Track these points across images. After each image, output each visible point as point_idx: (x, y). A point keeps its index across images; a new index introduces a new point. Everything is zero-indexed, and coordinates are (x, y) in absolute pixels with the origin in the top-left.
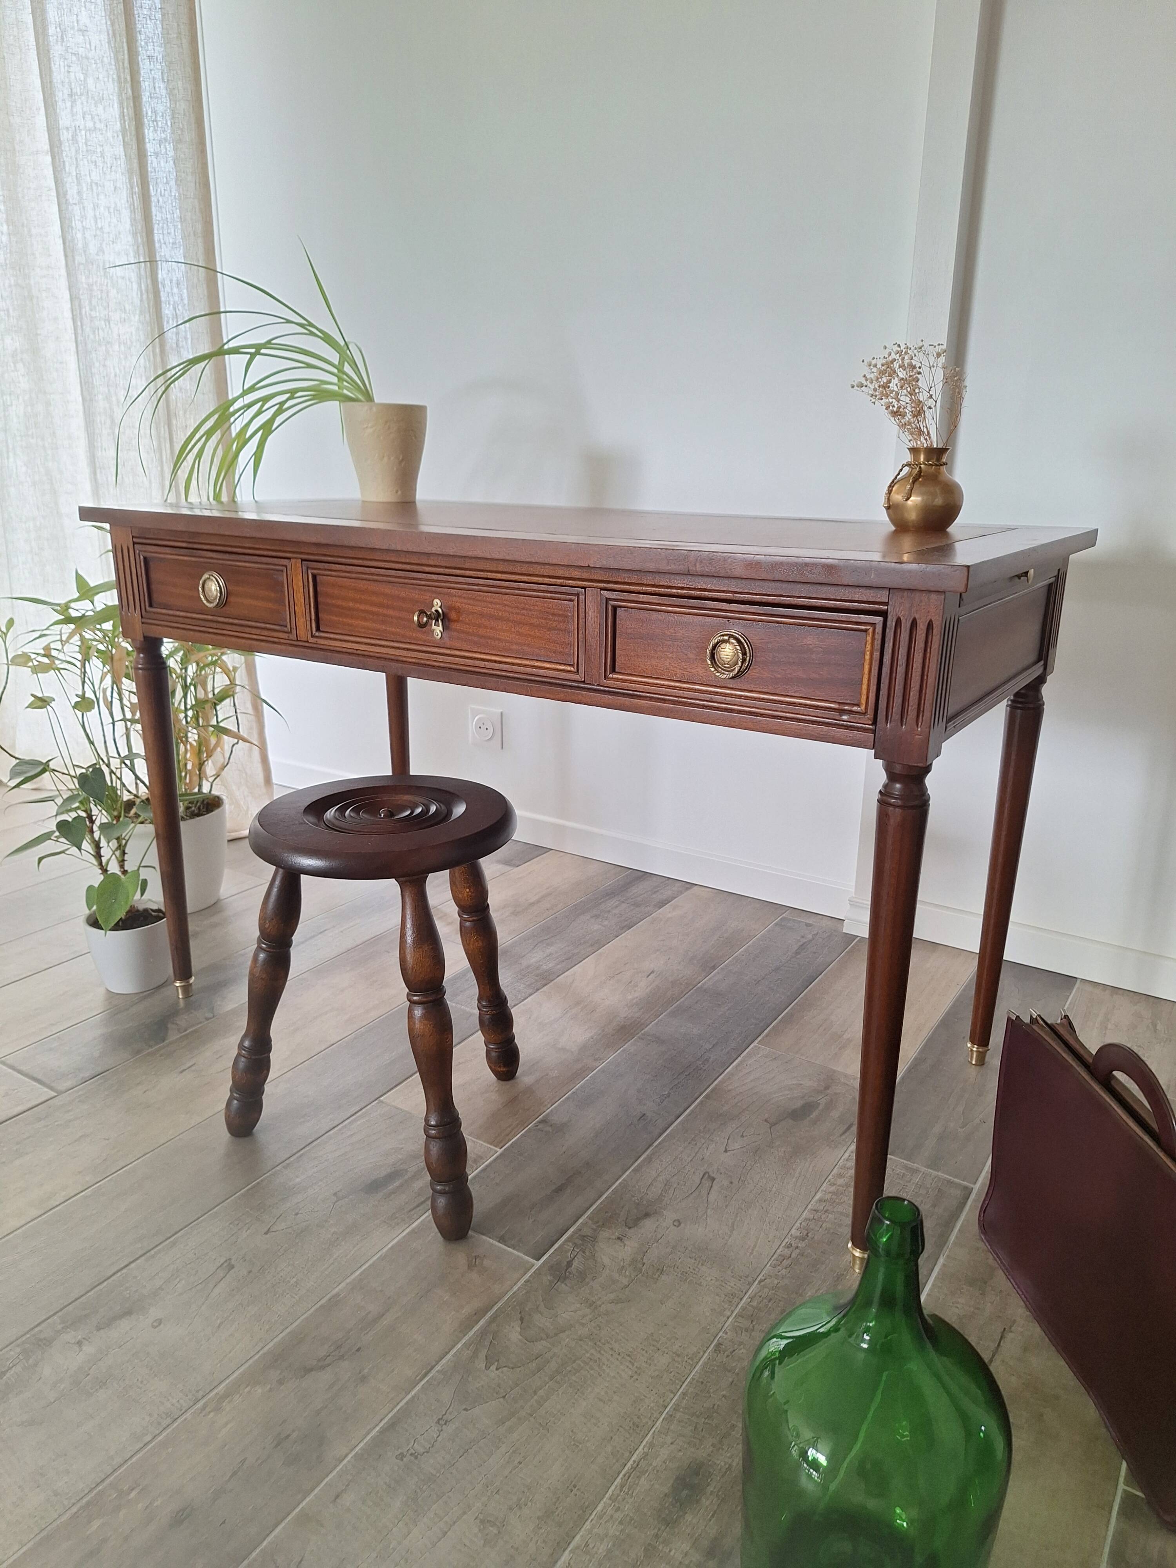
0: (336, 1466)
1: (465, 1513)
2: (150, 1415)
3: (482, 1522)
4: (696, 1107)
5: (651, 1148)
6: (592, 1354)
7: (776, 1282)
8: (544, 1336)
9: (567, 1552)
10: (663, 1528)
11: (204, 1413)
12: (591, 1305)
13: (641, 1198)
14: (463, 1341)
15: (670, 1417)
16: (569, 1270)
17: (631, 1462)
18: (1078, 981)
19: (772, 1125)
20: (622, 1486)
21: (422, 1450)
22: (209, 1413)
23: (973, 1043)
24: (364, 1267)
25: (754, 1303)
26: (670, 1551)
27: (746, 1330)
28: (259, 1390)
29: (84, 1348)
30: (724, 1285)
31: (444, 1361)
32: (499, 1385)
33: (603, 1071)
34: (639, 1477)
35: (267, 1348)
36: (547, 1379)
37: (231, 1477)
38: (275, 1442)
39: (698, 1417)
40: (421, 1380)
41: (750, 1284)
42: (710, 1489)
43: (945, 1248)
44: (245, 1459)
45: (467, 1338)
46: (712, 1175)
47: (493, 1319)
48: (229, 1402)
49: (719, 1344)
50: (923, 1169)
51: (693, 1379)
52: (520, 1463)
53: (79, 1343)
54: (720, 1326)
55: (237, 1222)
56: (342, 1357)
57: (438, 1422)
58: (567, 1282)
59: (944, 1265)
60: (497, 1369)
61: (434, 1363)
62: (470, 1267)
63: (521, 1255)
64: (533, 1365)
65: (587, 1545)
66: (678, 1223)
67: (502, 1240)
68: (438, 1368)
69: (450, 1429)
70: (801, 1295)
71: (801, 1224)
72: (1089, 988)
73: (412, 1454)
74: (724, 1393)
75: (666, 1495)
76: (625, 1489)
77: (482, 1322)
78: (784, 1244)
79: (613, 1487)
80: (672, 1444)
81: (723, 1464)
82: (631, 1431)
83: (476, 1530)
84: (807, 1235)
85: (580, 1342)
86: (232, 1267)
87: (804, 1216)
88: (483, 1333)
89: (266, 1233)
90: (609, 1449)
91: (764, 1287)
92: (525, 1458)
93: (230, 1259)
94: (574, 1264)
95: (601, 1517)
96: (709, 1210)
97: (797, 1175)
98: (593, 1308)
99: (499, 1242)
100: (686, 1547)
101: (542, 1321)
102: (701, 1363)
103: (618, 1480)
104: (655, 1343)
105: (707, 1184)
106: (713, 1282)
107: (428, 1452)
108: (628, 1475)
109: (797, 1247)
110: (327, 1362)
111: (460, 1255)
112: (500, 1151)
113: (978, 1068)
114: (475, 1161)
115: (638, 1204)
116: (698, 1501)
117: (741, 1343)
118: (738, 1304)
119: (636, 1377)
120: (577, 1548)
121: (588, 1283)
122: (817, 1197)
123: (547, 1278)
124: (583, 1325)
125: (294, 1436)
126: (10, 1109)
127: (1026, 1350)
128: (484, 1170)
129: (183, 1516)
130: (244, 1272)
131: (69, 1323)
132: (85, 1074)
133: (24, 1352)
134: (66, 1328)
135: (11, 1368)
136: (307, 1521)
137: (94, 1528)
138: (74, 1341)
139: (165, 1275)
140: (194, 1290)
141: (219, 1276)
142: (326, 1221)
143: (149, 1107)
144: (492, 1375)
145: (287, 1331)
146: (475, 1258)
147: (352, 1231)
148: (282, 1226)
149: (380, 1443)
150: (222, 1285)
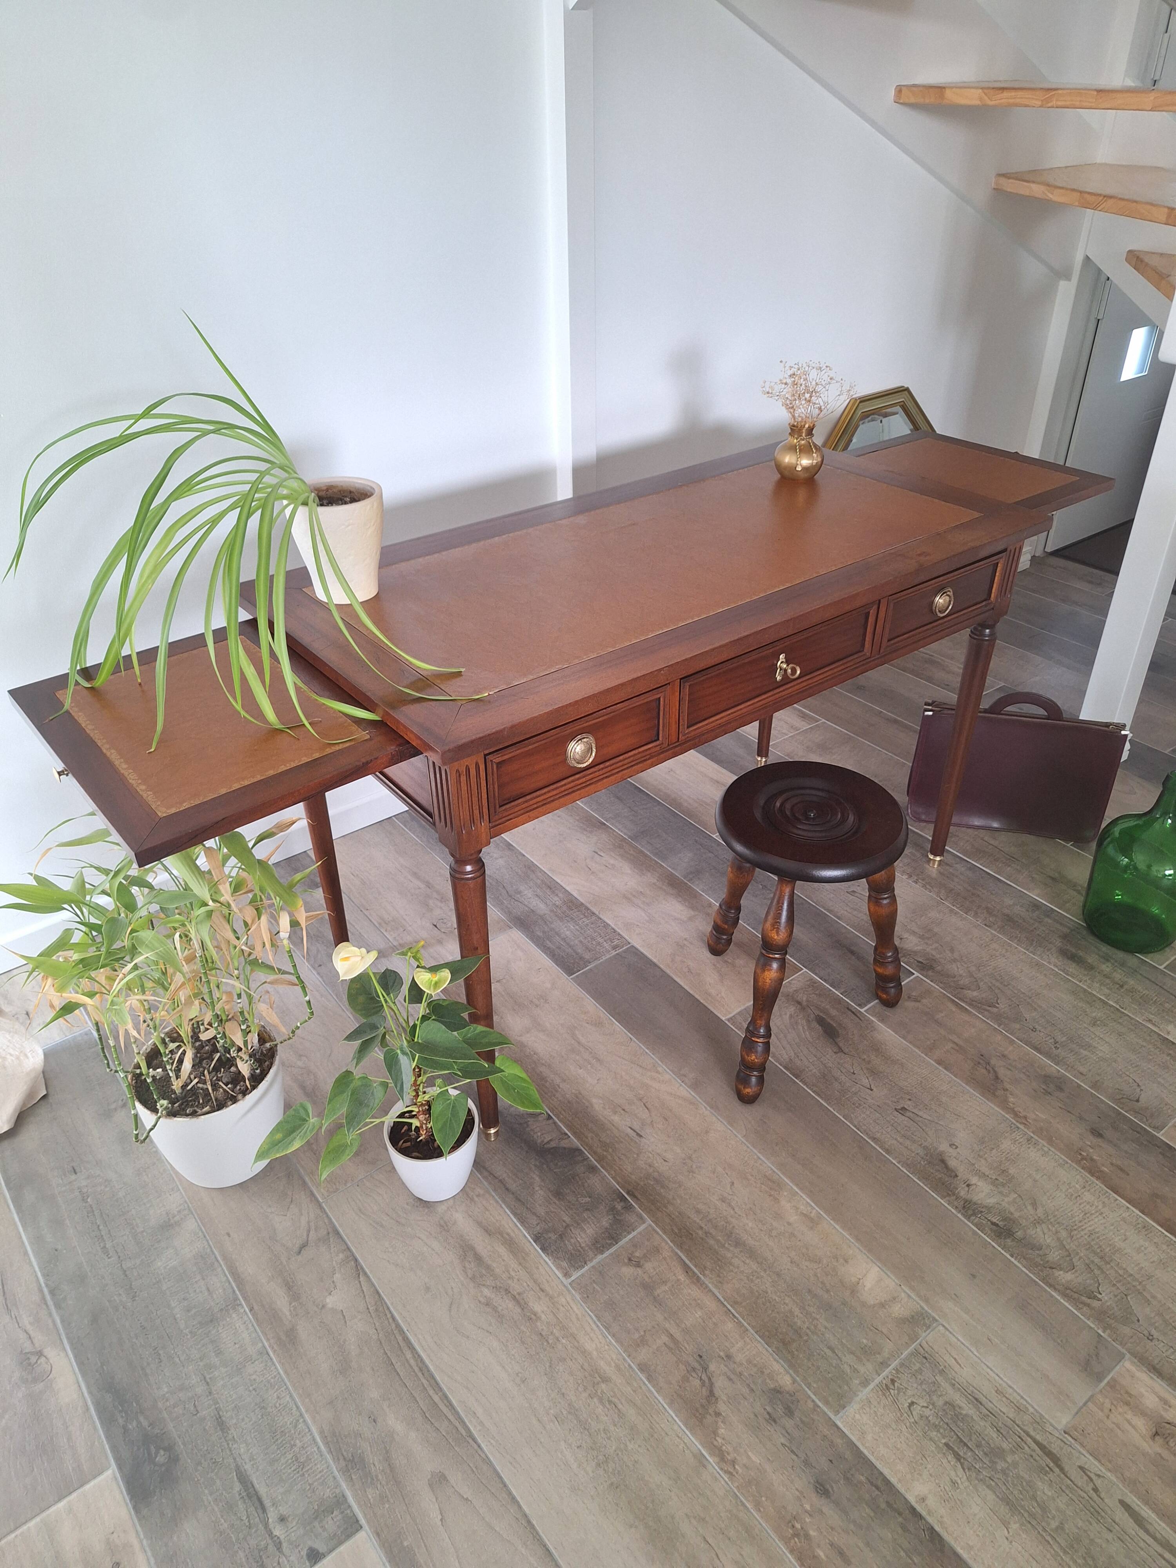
2: (1029, 1148)
7: (943, 895)
10: (1095, 970)
14: (977, 1014)
15: (1033, 953)
21: (1053, 1040)
25: (958, 906)
27: (977, 914)
28: (1011, 1099)
29: (973, 1182)
30: (942, 912)
31: (991, 1024)
32: (1010, 1006)
34: (1067, 971)
39: (1032, 944)
42: (1074, 951)
47: (960, 999)
49: (985, 925)
51: (1008, 939)
53: (968, 1186)
54: (972, 921)
55: (857, 1105)
56: (988, 1063)
57: (1035, 1031)
60: (999, 1004)
61: (993, 1027)
62: (916, 1000)
63: (908, 980)
64: (997, 991)
68: (996, 1027)
69: (1038, 1028)
70: (954, 890)
73: (1055, 1044)
74: (1017, 932)
75: (1079, 965)
79: (1073, 980)
80: (1048, 956)
81: (1059, 944)
86: (904, 1109)
88: (970, 1005)
89: (872, 1090)
90: (1052, 976)
91: (946, 899)
92: (1056, 1005)
93: (896, 1109)
94: (919, 960)
95: (1090, 987)
98: (956, 961)
101: (966, 981)
102: (997, 934)
103: (1069, 977)
104: (983, 946)
105: (857, 895)
106: (941, 915)
108: (1066, 974)
109: (917, 880)
110: (991, 1069)
111: (906, 1004)
112: (806, 969)
116: (1081, 956)
117: (985, 918)
118: (957, 911)
119: (1006, 958)
120: (1106, 998)
123: (930, 973)
125: (1044, 1087)
126: (665, 1259)
127: (995, 839)
128: (825, 981)
129: (1097, 1133)
130: (909, 1103)
131: (950, 1193)
132: (619, 1206)
133: (974, 1214)
134: (954, 1194)
135: (989, 1220)
136: (1095, 1085)
137: (1106, 1169)
138: (967, 1189)
139: (908, 1143)
140: (924, 1128)
141: (911, 1114)
142: (864, 1060)
143: (690, 1158)
144: (1003, 1007)
145: (964, 1085)
146: (909, 997)
147: (877, 1048)
148: (865, 1082)
149: (1048, 1055)
150: (920, 1113)
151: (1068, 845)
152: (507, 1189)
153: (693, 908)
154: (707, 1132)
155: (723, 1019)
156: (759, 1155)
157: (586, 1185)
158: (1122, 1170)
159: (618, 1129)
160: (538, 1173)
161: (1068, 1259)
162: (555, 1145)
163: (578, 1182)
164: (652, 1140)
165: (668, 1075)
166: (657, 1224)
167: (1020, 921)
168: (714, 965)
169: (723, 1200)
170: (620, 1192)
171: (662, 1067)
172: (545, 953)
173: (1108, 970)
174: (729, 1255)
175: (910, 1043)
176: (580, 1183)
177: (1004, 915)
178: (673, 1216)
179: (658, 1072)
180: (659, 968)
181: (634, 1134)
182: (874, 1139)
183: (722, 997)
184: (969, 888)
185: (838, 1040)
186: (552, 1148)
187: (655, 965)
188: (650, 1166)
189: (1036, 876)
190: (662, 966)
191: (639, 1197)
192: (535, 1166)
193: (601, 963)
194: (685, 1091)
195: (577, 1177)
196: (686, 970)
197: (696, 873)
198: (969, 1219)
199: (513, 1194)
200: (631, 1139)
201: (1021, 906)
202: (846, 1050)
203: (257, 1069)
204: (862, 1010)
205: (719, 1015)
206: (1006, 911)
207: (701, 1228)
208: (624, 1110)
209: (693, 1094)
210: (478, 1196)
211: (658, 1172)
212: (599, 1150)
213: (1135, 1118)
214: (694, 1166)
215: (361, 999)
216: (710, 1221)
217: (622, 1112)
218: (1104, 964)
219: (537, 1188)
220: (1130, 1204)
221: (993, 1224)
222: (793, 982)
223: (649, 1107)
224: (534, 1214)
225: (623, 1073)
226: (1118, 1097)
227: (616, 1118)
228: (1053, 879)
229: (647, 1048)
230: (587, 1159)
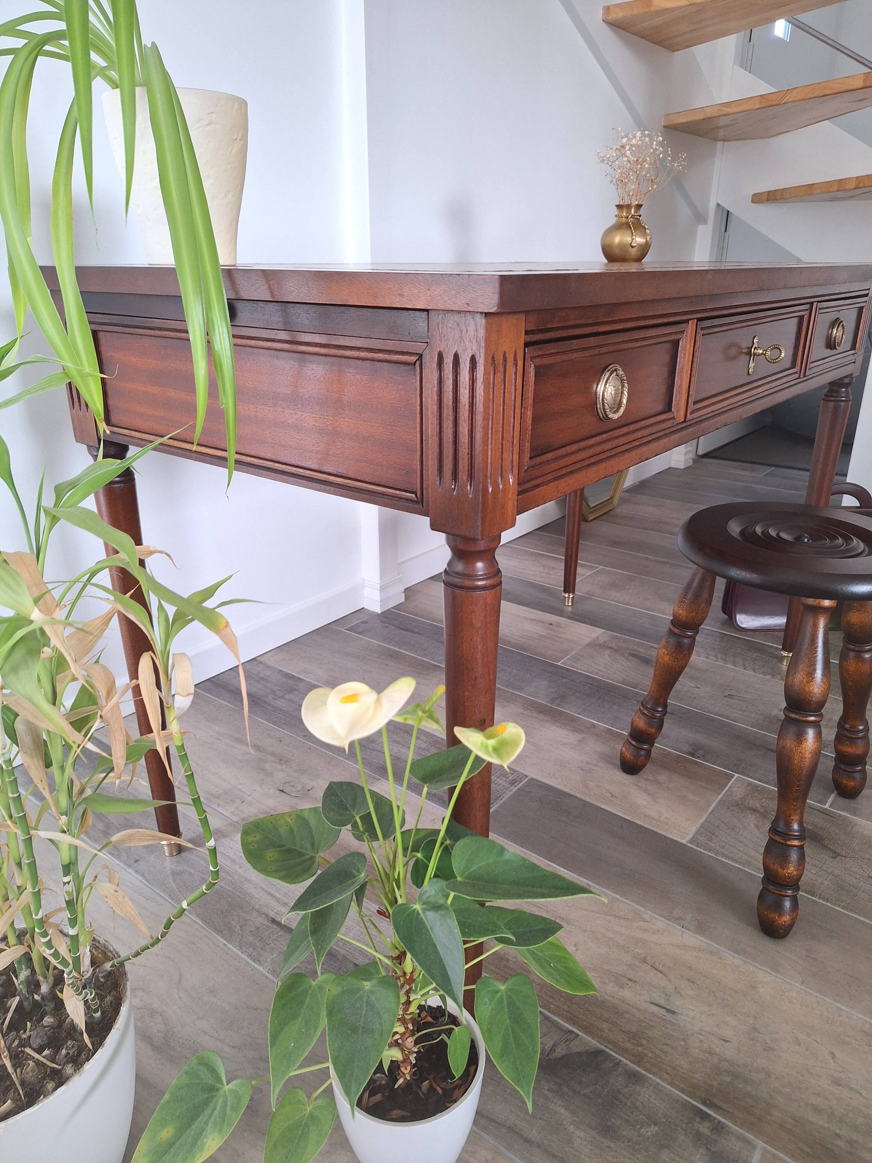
128: (766, 783)
132: (705, 1128)
143: (755, 1029)
152: (527, 1140)
153: (576, 730)
154: (754, 988)
155: (684, 842)
156: (838, 1005)
157: (638, 1104)
159: (638, 1009)
160: (560, 1102)
162: (564, 1052)
163: (625, 1104)
164: (691, 1014)
165: (661, 923)
166: (772, 1145)
168: (636, 785)
169: (837, 1082)
170: (693, 1106)
171: (648, 914)
172: (432, 801)
176: (629, 1103)
178: (788, 1126)
179: (644, 920)
180: (576, 797)
181: (663, 1012)
183: (667, 818)
185: (826, 842)
186: (562, 1058)
187: (570, 795)
188: (710, 1053)
190: (578, 795)
191: (724, 1106)
192: (550, 1090)
193: (504, 803)
194: (692, 939)
195: (621, 1096)
196: (609, 795)
197: (562, 698)
199: (539, 1146)
200: (663, 1020)
202: (843, 853)
203: (96, 1011)
204: (827, 806)
205: (675, 838)
207: (839, 1136)
208: (630, 980)
209: (705, 940)
211: (726, 1060)
212: (628, 1045)
214: (769, 1042)
215: (271, 854)
216: (841, 1121)
217: (630, 983)
219: (572, 1128)
223: (661, 968)
225: (604, 931)
227: (627, 994)
229: (615, 893)
230: (618, 1064)
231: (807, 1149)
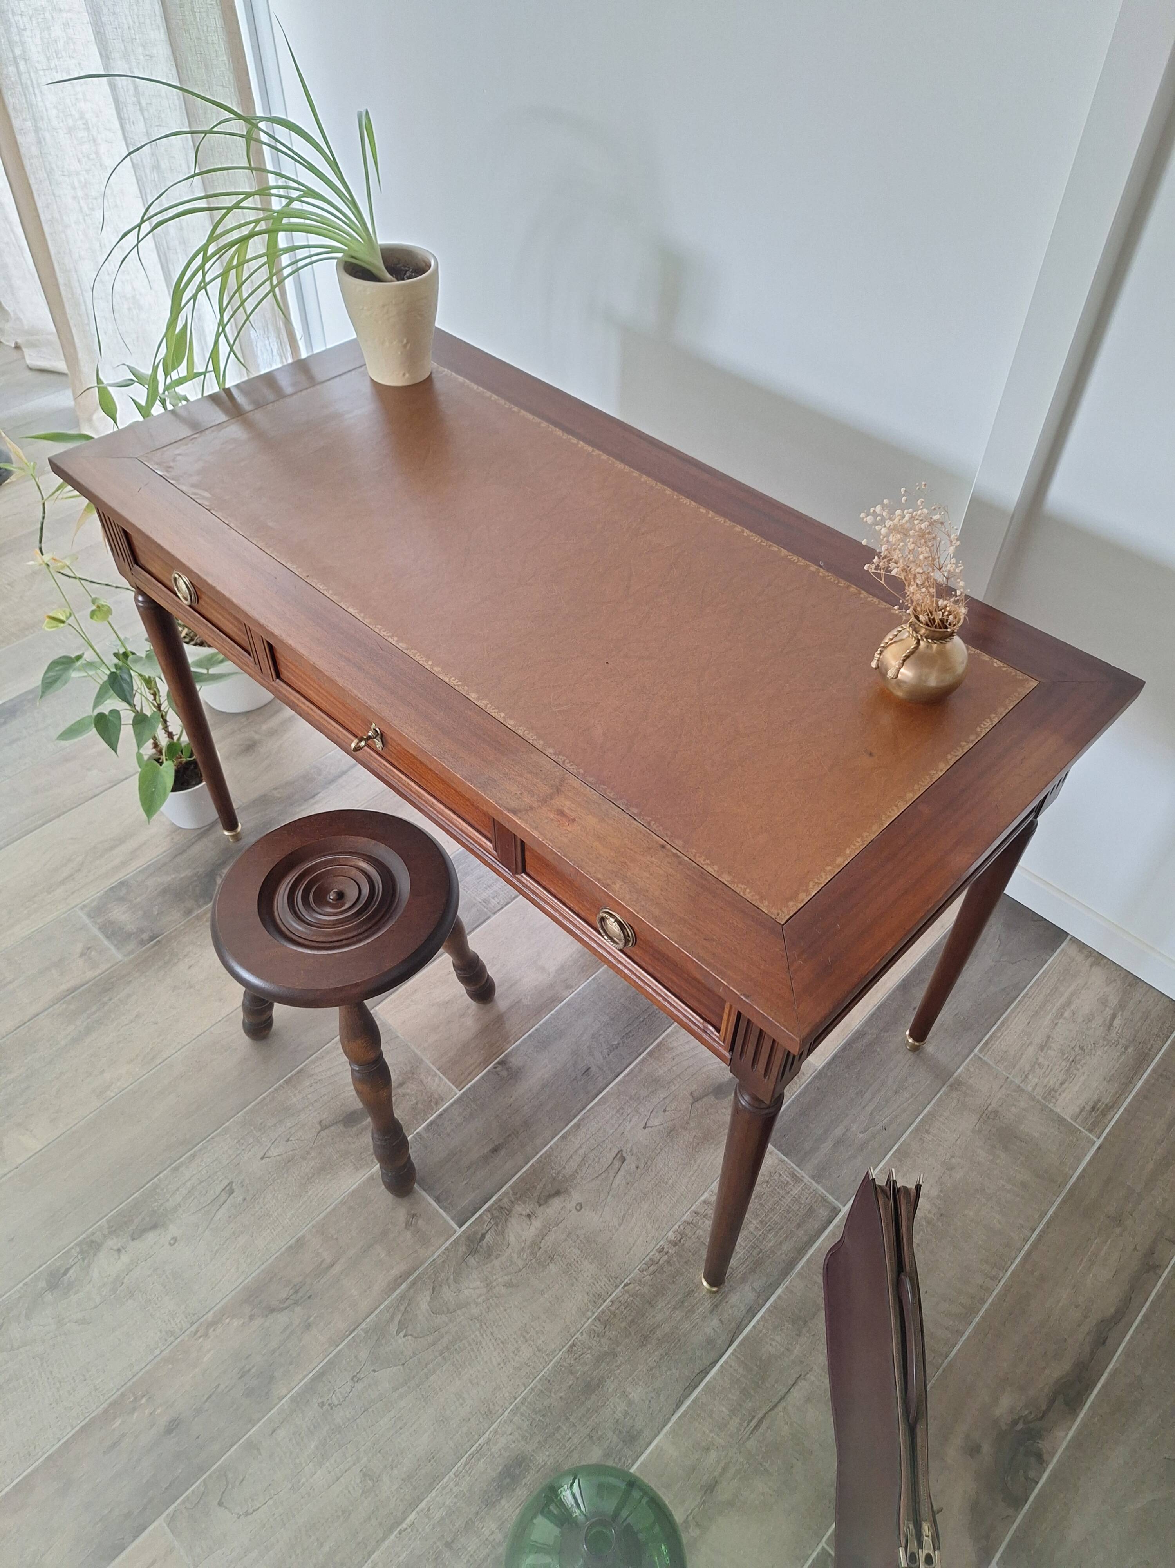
0: (278, 1403)
1: (354, 1464)
2: (161, 1331)
3: (364, 1475)
4: (636, 1066)
5: (584, 1112)
6: (476, 1336)
7: (637, 1288)
8: (445, 1309)
9: (414, 1513)
10: (484, 1507)
11: (196, 1337)
12: (489, 1286)
13: (559, 1172)
14: (386, 1303)
15: (515, 1411)
16: (480, 1244)
17: (477, 1445)
18: (1069, 937)
19: (696, 1100)
20: (465, 1465)
21: (336, 1402)
22: (200, 1337)
23: (911, 1035)
24: (328, 1210)
25: (613, 1308)
26: (483, 1528)
27: (598, 1336)
28: (236, 1323)
29: (122, 1257)
30: (596, 1283)
31: (368, 1320)
32: (402, 1353)
33: (568, 1004)
34: (479, 1460)
35: (246, 1282)
36: (437, 1354)
37: (208, 1399)
38: (240, 1375)
39: (536, 1413)
40: (349, 1335)
41: (617, 1287)
42: (525, 1481)
43: (789, 1276)
44: (219, 1385)
45: (390, 1299)
46: (624, 1155)
47: (414, 1283)
48: (214, 1330)
49: (573, 1345)
50: (807, 1179)
51: (543, 1376)
52: (401, 1428)
53: (119, 1250)
54: (579, 1326)
55: (242, 1141)
56: (296, 1303)
57: (352, 1379)
58: (476, 1256)
59: (779, 1297)
60: (404, 1336)
61: (361, 1321)
62: (408, 1225)
63: (448, 1218)
64: (430, 1339)
65: (429, 1510)
66: (580, 1207)
67: (438, 1200)
68: (363, 1326)
69: (359, 1386)
70: (652, 1306)
71: (679, 1227)
72: (1073, 951)
73: (329, 1405)
74: (562, 1394)
75: (493, 1480)
76: (467, 1468)
77: (403, 1286)
78: (658, 1247)
79: (459, 1464)
80: (510, 1434)
81: (541, 1460)
82: (485, 1416)
83: (358, 1481)
84: (680, 1241)
85: (471, 1322)
86: (232, 1192)
87: (685, 1217)
88: (402, 1297)
89: (262, 1158)
90: (465, 1429)
91: (627, 1292)
92: (405, 1424)
93: (232, 1182)
94: (487, 1237)
95: (444, 1489)
96: (609, 1197)
97: (695, 1168)
98: (489, 1288)
99: (435, 1201)
100: (493, 1526)
101: (448, 1294)
102: (554, 1361)
103: (464, 1458)
104: (525, 1334)
105: (617, 1164)
106: (588, 1278)
107: (340, 1405)
108: (472, 1456)
109: (667, 1253)
110: (287, 1304)
111: (402, 1211)
112: (459, 1093)
113: (911, 1053)
114: (437, 1104)
115: (554, 1179)
116: (513, 1490)
117: (590, 1348)
118: (601, 1306)
119: (502, 1365)
120: (422, 1511)
121: (492, 1260)
122: (703, 1198)
123: (462, 1249)
124: (477, 1304)
125: (253, 1370)
126: (85, 973)
127: (808, 1400)
128: (441, 1115)
129: (173, 1426)
130: (240, 1199)
131: (113, 1229)
132: (145, 936)
133: (81, 1252)
134: (110, 1233)
135: (72, 1266)
136: (252, 1446)
137: (117, 1424)
138: (115, 1248)
139: (184, 1191)
140: (203, 1211)
141: (222, 1199)
142: (308, 1153)
143: (191, 987)
144: (400, 1341)
145: (263, 1267)
146: (414, 1216)
147: (326, 1168)
148: (274, 1152)
149: (310, 1389)
150: (223, 1210)
151: (823, 1543)
152: (176, 856)
154: (220, 1000)
158: (114, 1445)
161: (9, 1346)
166: (121, 965)
167: (588, 1404)
170: (159, 936)
173: (487, 1533)
174: (78, 1023)
175: (334, 1210)
176: (173, 905)
177: (600, 1383)
182: (194, 1156)
184: (659, 1333)
185: (338, 1124)
186: (214, 881)
189: (713, 1455)
195: (179, 902)
198: (77, 1245)
201: (626, 1414)
206: (610, 1386)
207: (110, 999)
210: (173, 839)
213: (193, 1492)
218: (500, 1528)
219: (173, 876)
220: (64, 1443)
221: (67, 1270)
222: (437, 1079)
224: (146, 878)
226: (230, 1475)
228: (710, 1488)
230: (200, 907)
231: (112, 980)
